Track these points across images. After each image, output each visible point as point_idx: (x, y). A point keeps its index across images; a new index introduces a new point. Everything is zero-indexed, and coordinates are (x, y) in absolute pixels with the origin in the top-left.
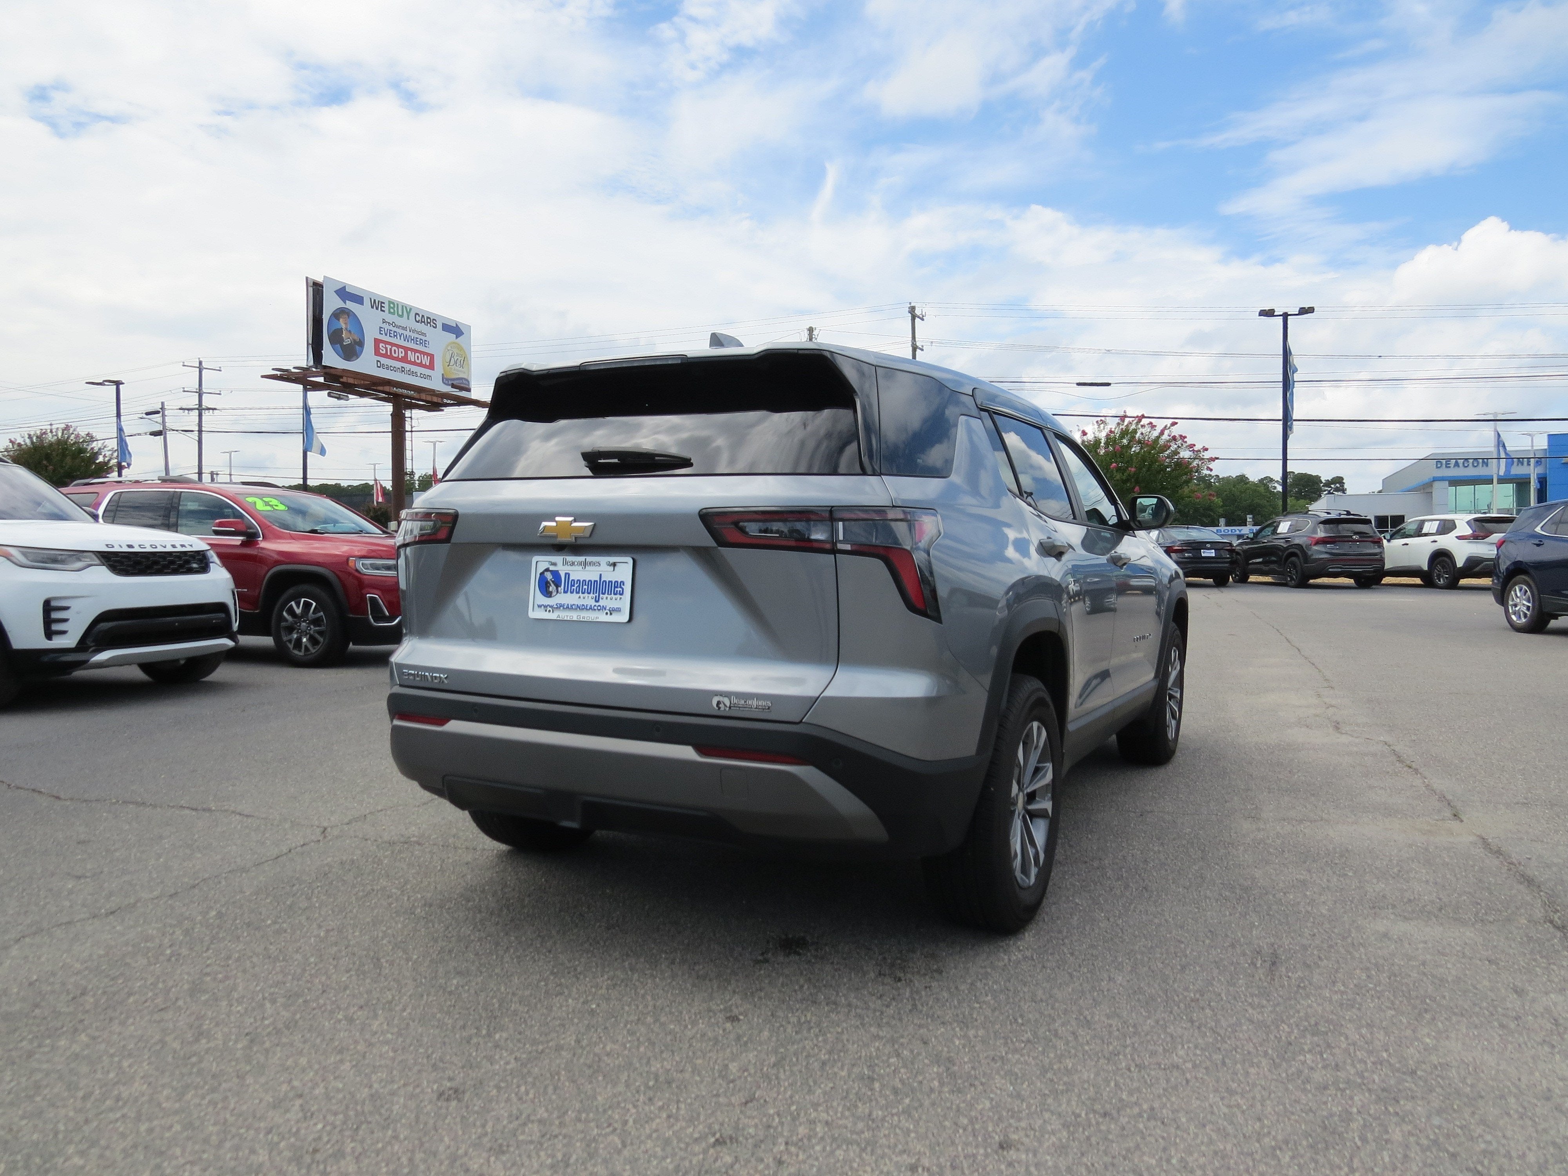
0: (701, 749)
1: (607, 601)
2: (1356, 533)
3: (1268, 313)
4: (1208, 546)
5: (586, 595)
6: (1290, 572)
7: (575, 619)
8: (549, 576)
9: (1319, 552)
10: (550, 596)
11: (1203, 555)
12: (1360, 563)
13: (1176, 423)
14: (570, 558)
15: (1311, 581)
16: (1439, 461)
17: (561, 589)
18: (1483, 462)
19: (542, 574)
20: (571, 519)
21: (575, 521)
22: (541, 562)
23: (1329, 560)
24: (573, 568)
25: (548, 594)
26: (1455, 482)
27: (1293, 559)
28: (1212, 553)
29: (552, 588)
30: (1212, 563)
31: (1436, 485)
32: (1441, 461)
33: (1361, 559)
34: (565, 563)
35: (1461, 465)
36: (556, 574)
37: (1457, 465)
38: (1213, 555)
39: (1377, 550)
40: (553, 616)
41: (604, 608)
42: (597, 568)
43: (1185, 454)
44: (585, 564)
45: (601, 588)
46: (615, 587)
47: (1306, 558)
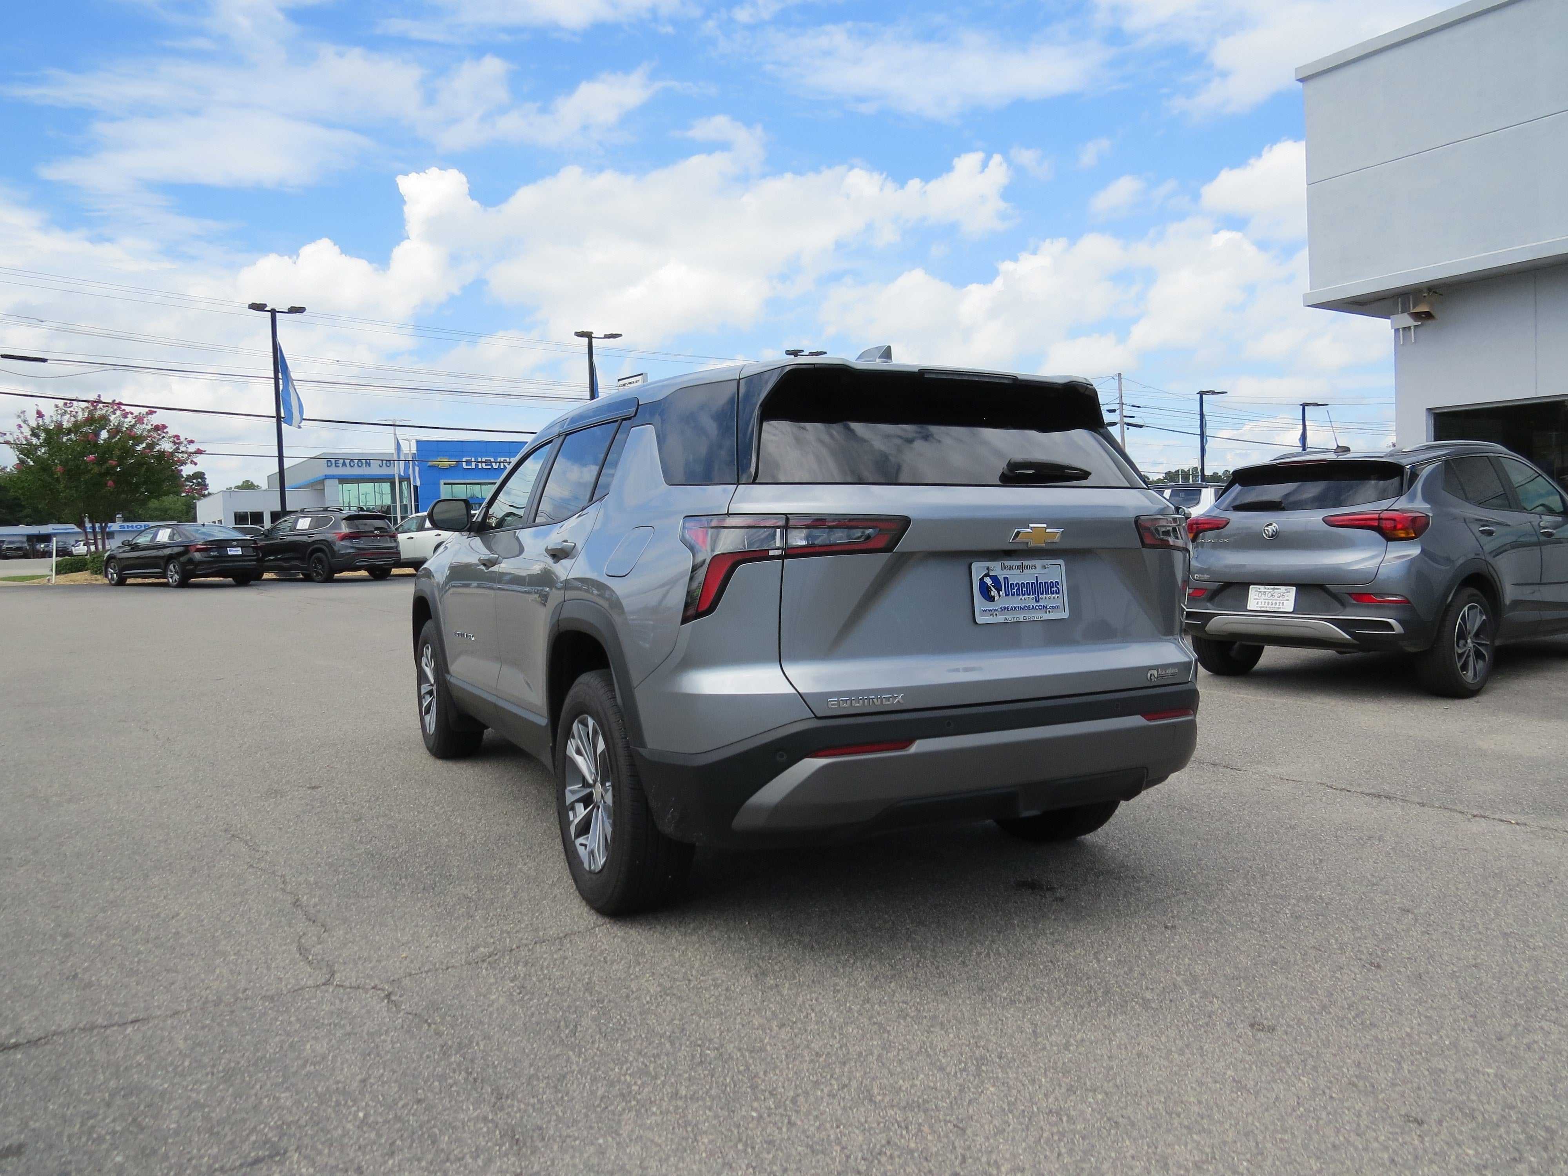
0: (1145, 715)
1: (1047, 599)
2: (377, 529)
3: (258, 307)
4: (235, 543)
5: (1026, 597)
6: (315, 567)
7: (1021, 620)
8: (988, 581)
9: (344, 547)
10: (994, 600)
11: (230, 553)
12: (384, 556)
13: (155, 412)
14: (1008, 563)
15: (337, 575)
16: (329, 460)
17: (1002, 593)
18: (366, 463)
19: (982, 579)
20: (1045, 525)
21: (1048, 527)
22: (978, 569)
23: (355, 555)
24: (1012, 572)
25: (991, 599)
26: (344, 480)
27: (319, 554)
28: (238, 551)
29: (994, 592)
30: (238, 561)
31: (328, 483)
32: (331, 461)
33: (381, 552)
34: (1004, 568)
35: (348, 465)
36: (995, 579)
37: (344, 464)
38: (240, 553)
39: (394, 544)
40: (1000, 619)
41: (1045, 607)
42: (1033, 571)
43: (166, 446)
44: (1022, 568)
45: (1037, 589)
46: (1051, 588)
47: (334, 553)
